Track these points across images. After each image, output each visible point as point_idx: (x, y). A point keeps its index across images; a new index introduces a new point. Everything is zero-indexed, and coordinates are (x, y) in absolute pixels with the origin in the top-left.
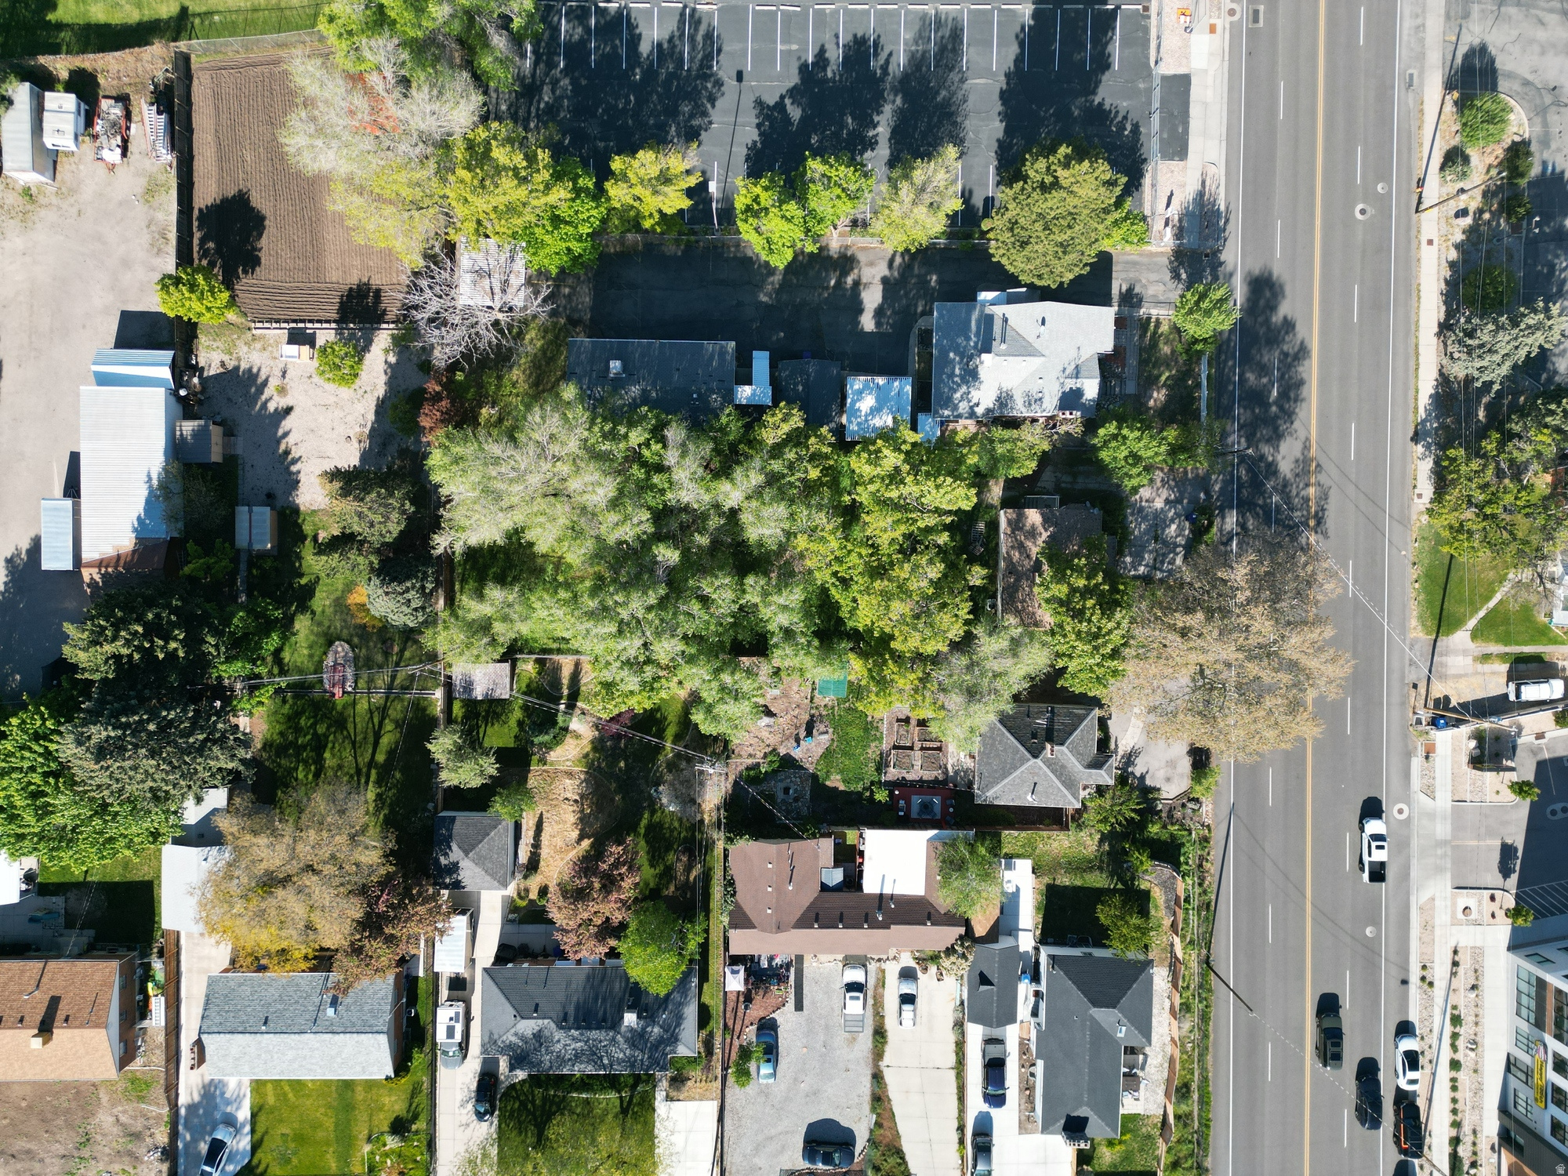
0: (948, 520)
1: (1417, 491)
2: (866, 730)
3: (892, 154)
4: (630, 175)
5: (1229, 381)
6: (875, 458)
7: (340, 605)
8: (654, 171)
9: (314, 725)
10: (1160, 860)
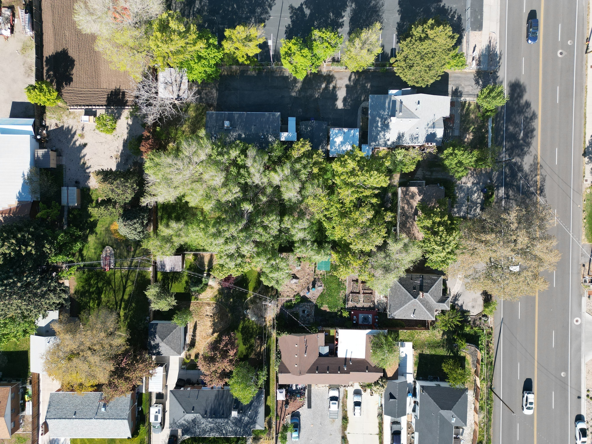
0: (377, 192)
1: (585, 178)
2: (339, 285)
3: (350, 30)
4: (233, 37)
5: (501, 130)
6: (344, 164)
7: (107, 230)
8: (244, 35)
9: (97, 283)
10: (470, 343)
